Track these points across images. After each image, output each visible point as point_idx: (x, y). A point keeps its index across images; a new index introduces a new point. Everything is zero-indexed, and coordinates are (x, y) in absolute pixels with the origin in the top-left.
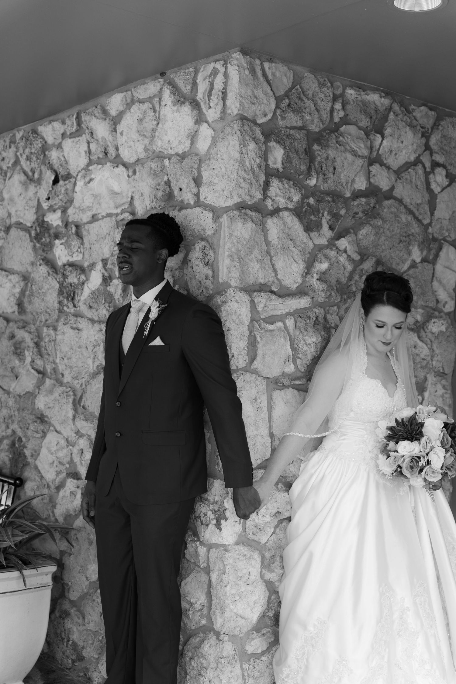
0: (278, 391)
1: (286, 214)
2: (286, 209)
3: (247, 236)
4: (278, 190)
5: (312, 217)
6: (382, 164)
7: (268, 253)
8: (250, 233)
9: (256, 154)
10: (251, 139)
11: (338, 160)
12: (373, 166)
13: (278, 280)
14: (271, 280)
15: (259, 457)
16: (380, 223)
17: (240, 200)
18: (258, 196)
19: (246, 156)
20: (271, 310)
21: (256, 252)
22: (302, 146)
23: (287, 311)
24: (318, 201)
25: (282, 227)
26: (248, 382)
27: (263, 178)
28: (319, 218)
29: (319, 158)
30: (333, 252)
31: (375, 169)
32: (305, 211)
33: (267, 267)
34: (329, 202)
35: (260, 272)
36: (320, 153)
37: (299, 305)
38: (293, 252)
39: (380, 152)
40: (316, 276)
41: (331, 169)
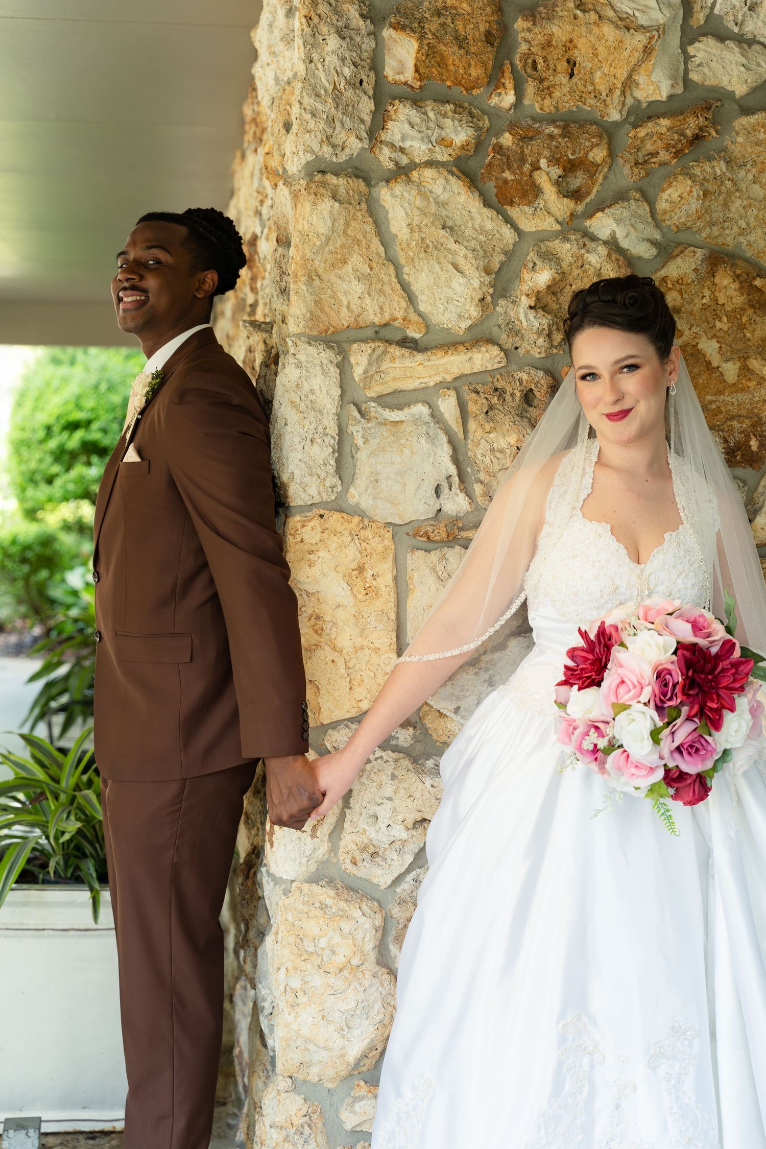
0: (420, 554)
1: (429, 173)
2: (430, 164)
3: (323, 228)
4: (407, 126)
5: (508, 175)
6: (722, 37)
7: (390, 259)
8: (329, 223)
9: (343, 60)
10: (332, 31)
11: (581, 43)
12: (697, 44)
13: (420, 314)
14: (399, 314)
15: (365, 694)
16: (720, 167)
17: (310, 157)
18: (355, 145)
19: (320, 66)
20: (394, 379)
21: (356, 260)
22: (477, 27)
23: (438, 379)
24: (526, 138)
25: (418, 202)
26: (335, 533)
27: (366, 106)
28: (522, 174)
29: (524, 47)
30: (568, 246)
31: (703, 50)
32: (490, 163)
33: (387, 288)
34: (551, 137)
35: (368, 300)
36: (528, 36)
37: (468, 365)
38: (455, 253)
39: (716, 11)
40: (525, 302)
41: (563, 66)
